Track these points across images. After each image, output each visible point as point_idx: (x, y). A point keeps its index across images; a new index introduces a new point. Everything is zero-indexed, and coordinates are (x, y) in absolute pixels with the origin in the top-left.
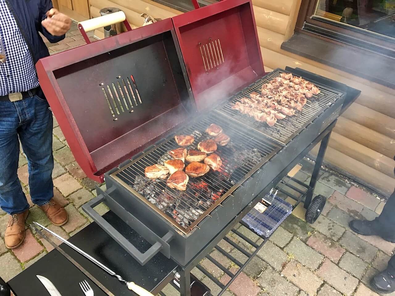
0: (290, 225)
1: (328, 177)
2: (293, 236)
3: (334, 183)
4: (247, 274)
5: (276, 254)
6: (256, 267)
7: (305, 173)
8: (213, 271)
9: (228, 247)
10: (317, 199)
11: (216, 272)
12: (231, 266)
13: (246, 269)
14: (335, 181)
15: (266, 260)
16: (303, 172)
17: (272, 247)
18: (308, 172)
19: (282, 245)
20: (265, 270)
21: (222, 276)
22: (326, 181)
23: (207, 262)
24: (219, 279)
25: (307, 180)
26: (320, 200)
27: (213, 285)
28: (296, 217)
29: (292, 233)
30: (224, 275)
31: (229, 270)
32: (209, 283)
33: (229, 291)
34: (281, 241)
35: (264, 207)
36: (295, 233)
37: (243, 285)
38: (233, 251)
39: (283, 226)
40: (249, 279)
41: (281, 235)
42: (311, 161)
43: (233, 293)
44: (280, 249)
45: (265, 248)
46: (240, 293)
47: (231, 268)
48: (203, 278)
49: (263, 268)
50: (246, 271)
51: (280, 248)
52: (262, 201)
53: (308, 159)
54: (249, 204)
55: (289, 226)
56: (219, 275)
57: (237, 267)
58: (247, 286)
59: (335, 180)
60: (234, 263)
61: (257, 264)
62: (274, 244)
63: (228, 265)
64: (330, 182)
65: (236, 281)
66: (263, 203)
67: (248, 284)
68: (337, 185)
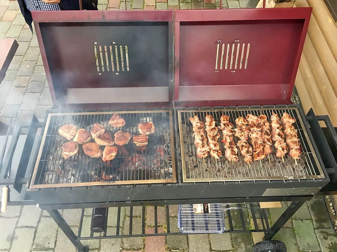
0: (240, 240)
1: (331, 235)
2: (231, 250)
3: (329, 245)
4: (166, 241)
5: (202, 249)
6: (178, 243)
7: (310, 213)
8: (148, 219)
9: (175, 212)
10: (271, 243)
11: (150, 221)
12: (162, 226)
13: (170, 238)
14: (332, 243)
15: (190, 245)
16: (310, 211)
17: (205, 242)
18: (314, 215)
19: (213, 248)
20: (182, 251)
21: (150, 226)
22: (322, 237)
23: (151, 209)
24: (147, 227)
25: (303, 221)
26: (274, 246)
27: (139, 227)
28: (253, 240)
29: (233, 247)
30: (152, 227)
31: (158, 227)
32: (138, 223)
33: (144, 240)
34: (217, 245)
35: (202, 211)
36: (235, 249)
37: (156, 245)
38: (175, 218)
39: (233, 236)
40: (164, 245)
41: (223, 240)
42: (332, 208)
43: (145, 244)
44: (209, 248)
45: (199, 237)
46: (149, 248)
47: (162, 228)
48: (138, 217)
49: (182, 249)
50: (168, 239)
51: (211, 248)
52: (207, 205)
53: (331, 204)
54: (127, 202)
55: (237, 240)
56: (149, 224)
57: (166, 230)
58: (157, 248)
59: (334, 243)
60: (167, 227)
61: (180, 242)
62: (209, 241)
63: (161, 224)
64: (326, 241)
65: (154, 238)
66: (205, 206)
67: (160, 248)
68: (329, 248)
